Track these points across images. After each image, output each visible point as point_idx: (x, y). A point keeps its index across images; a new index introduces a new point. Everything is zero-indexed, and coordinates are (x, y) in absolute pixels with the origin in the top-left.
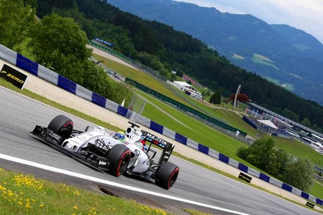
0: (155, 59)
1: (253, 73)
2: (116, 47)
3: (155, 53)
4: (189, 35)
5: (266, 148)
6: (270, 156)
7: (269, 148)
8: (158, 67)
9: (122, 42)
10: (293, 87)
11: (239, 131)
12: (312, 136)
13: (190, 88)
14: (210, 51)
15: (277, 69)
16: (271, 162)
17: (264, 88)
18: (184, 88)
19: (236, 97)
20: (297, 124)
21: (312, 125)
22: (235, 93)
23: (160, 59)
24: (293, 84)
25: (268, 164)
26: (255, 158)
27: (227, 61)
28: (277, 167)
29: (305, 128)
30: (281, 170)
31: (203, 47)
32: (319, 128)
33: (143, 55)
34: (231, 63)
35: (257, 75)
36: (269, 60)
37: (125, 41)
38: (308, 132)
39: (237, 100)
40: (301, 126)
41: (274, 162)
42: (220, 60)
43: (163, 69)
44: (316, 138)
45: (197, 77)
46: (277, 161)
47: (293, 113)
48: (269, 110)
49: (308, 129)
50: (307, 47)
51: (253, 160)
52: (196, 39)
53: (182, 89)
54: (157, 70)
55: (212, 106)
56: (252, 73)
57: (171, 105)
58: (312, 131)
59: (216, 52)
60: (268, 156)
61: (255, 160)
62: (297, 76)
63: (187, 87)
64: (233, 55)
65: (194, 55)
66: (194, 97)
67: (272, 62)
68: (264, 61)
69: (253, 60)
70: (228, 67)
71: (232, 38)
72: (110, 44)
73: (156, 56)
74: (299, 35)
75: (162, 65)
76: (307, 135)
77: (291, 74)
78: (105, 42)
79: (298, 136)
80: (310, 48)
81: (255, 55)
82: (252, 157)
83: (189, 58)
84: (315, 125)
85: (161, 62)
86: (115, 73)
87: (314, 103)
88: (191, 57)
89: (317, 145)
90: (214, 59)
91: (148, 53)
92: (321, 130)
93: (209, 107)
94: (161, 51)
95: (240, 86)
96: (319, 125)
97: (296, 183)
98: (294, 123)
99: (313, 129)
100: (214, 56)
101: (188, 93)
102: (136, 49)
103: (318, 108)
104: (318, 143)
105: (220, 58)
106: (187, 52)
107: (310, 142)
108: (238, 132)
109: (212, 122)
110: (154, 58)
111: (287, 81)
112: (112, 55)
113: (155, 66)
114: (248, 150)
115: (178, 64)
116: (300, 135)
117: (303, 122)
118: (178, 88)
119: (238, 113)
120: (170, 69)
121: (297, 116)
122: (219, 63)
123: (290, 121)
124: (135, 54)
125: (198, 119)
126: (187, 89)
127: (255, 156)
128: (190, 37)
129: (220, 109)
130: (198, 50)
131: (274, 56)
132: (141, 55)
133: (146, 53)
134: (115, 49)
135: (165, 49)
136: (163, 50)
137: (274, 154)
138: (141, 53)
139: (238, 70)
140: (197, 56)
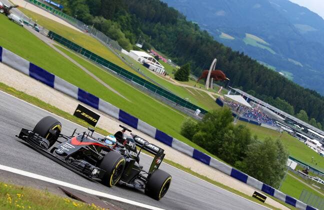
0: (113, 26)
1: (240, 53)
2: (66, 10)
3: (114, 19)
4: (164, 2)
5: (220, 124)
6: (226, 135)
7: (225, 124)
8: (117, 36)
9: (74, 3)
10: (291, 76)
11: (200, 109)
12: (308, 131)
13: (150, 59)
14: (189, 24)
15: (274, 53)
16: (227, 143)
17: (252, 71)
18: (142, 59)
19: (209, 74)
20: (291, 117)
21: (309, 120)
22: (209, 69)
23: (120, 26)
24: (292, 73)
25: (221, 146)
26: (205, 136)
27: (209, 37)
28: (235, 150)
29: (300, 122)
30: (241, 156)
31: (181, 18)
32: (319, 123)
33: (99, 20)
34: (214, 40)
35: (245, 55)
36: (265, 42)
37: (78, 3)
38: (304, 127)
39: (211, 77)
40: (295, 119)
41: (230, 144)
42: (201, 36)
43: (124, 39)
44: (314, 135)
45: (170, 55)
46: (236, 142)
47: (287, 103)
48: (257, 98)
49: (305, 124)
50: (311, 29)
51: (202, 140)
52: (172, 9)
53: (139, 60)
54: (115, 39)
55: (177, 83)
56: (238, 52)
57: (108, 70)
58: (309, 126)
59: (196, 25)
60: (223, 135)
61: (204, 139)
62: (297, 63)
63: (146, 58)
64: (220, 34)
65: (169, 27)
66: (153, 70)
67: (268, 44)
68: (258, 42)
69: (245, 42)
70: (209, 43)
71: (220, 13)
72: (59, 6)
73: (115, 23)
74: (302, 14)
75: (122, 34)
76: (302, 130)
77: (290, 60)
78: (52, 3)
79: (291, 131)
80: (314, 30)
81: (248, 35)
82: (200, 136)
83: (161, 30)
84: (314, 119)
85: (122, 31)
86: (36, 25)
87: (312, 92)
88: (164, 29)
89: (314, 143)
90: (193, 33)
91: (105, 18)
92: (320, 126)
93: (172, 84)
94: (123, 17)
95: (215, 60)
96: (319, 120)
97: (262, 175)
98: (287, 115)
99: (311, 124)
100: (194, 30)
101: (147, 65)
102: (91, 13)
103: (319, 99)
104: (314, 141)
105: (201, 34)
106: (159, 23)
107: (305, 139)
108: (199, 111)
109: (164, 96)
110: (112, 24)
111: (285, 69)
112: (54, 15)
113: (114, 35)
114: (197, 126)
115: (145, 35)
116: (294, 130)
117: (300, 115)
118: (135, 59)
119: (210, 94)
120: (133, 40)
121: (292, 107)
122: (198, 38)
123: (282, 112)
124: (89, 18)
125: (143, 91)
126: (147, 61)
127: (205, 134)
128: (165, 5)
129: (187, 88)
130: (174, 22)
131: (270, 37)
132: (97, 20)
133: (102, 18)
134: (64, 12)
135: (127, 15)
136: (126, 17)
137: (231, 131)
138: (97, 17)
139: (222, 47)
140: (171, 29)
